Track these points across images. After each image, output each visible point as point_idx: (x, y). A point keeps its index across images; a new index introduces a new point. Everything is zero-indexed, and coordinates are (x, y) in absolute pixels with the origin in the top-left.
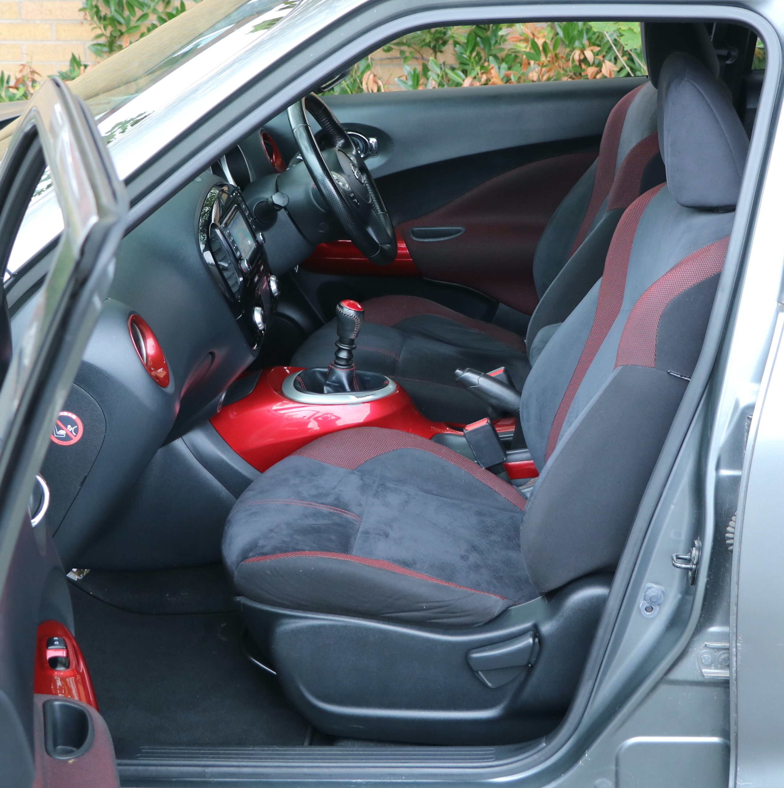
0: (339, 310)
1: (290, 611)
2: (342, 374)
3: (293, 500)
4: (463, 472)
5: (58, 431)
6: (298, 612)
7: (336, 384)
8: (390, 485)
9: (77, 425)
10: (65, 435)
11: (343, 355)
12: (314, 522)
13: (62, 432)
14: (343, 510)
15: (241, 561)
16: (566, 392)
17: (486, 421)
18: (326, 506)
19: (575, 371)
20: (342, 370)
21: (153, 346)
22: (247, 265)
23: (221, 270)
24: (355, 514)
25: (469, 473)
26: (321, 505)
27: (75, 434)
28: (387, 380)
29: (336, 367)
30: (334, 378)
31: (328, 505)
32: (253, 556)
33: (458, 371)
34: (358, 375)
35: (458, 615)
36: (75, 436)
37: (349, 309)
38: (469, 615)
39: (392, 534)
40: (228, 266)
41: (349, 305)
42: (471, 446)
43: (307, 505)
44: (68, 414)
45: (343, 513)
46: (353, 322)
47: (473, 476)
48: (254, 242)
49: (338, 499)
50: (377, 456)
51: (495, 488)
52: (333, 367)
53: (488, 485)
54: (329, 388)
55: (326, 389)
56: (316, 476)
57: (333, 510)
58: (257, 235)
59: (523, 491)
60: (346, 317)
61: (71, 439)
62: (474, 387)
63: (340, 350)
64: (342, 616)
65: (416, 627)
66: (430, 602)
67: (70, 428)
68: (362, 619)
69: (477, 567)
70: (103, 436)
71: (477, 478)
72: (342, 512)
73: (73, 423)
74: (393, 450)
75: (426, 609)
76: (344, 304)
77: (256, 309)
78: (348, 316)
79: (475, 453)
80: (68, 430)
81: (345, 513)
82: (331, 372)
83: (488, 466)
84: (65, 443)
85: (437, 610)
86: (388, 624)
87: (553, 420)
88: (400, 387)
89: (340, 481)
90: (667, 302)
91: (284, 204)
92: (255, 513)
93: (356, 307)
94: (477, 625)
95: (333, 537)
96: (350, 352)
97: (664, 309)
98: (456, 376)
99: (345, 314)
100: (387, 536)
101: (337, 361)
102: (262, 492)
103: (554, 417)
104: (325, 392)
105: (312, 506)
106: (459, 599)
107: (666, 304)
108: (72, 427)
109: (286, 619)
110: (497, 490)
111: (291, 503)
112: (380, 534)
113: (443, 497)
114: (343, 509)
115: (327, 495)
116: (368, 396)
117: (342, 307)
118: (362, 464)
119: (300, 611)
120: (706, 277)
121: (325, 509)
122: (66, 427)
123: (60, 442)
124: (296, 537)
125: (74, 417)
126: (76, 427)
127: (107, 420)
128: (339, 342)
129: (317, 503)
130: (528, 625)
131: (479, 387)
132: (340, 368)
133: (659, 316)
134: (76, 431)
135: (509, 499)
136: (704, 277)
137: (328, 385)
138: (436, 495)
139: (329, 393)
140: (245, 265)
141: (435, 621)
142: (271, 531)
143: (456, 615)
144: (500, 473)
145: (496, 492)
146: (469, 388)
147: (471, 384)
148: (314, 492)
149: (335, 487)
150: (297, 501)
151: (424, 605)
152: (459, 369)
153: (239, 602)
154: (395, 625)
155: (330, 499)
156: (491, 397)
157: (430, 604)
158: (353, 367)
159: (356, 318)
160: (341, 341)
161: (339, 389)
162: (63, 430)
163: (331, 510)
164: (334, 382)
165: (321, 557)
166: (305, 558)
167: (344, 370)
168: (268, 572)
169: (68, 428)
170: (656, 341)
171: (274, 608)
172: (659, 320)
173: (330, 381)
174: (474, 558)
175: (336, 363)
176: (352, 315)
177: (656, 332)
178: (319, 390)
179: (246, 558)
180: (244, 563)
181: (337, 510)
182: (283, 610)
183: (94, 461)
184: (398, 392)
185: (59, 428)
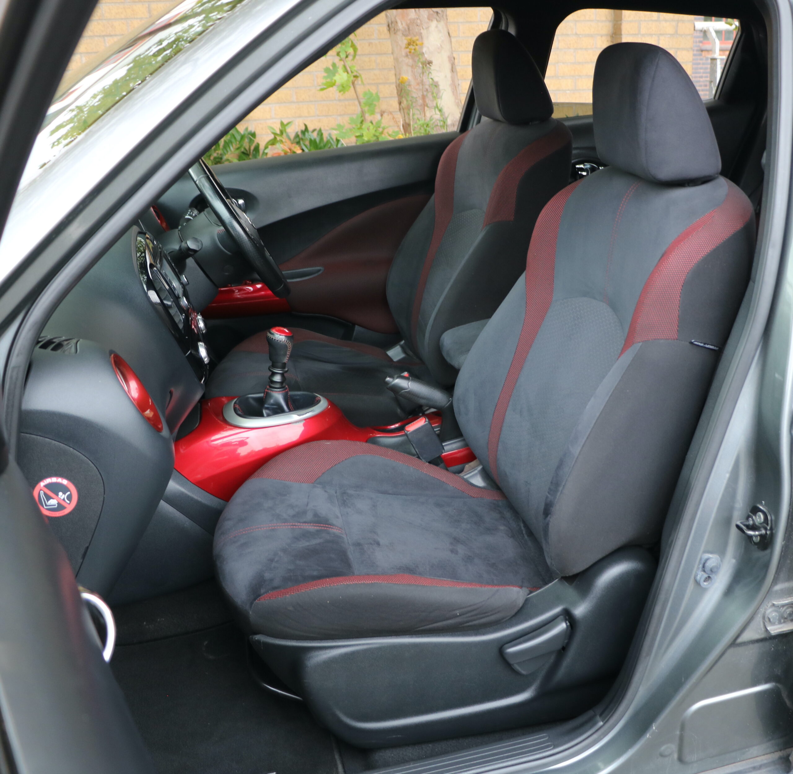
0: (270, 337)
1: (318, 643)
2: (278, 396)
3: (277, 524)
4: (412, 469)
5: (48, 501)
6: (327, 642)
7: (275, 407)
8: (351, 492)
9: (69, 491)
10: (57, 505)
11: (277, 378)
12: (308, 544)
13: (53, 502)
14: (327, 526)
15: (255, 599)
16: (505, 383)
17: (424, 420)
18: (309, 524)
19: (512, 363)
20: (279, 392)
21: (136, 389)
22: (186, 303)
23: (166, 308)
24: (338, 527)
25: (417, 469)
26: (304, 524)
27: (68, 502)
28: (318, 396)
29: (273, 391)
30: (272, 401)
31: (311, 523)
32: (266, 592)
33: (388, 379)
34: (291, 396)
35: (489, 614)
36: (69, 504)
37: (280, 335)
38: (498, 612)
39: (382, 542)
40: (172, 304)
41: (277, 331)
42: (414, 445)
43: (292, 527)
44: (57, 479)
45: (328, 529)
46: (286, 347)
47: (421, 472)
48: (180, 284)
49: (316, 515)
50: (332, 467)
51: (443, 479)
52: (269, 391)
53: (436, 477)
54: (267, 411)
55: (265, 412)
56: (285, 495)
57: (318, 528)
58: (181, 277)
59: (465, 477)
60: (279, 343)
61: (64, 508)
62: (405, 392)
63: (274, 374)
64: (374, 638)
65: (449, 633)
66: (463, 608)
67: (61, 496)
68: (395, 637)
69: (469, 559)
70: (102, 499)
71: (425, 472)
72: (327, 527)
73: (65, 489)
74: (346, 459)
75: (460, 615)
76: (273, 331)
77: (200, 344)
78: (280, 341)
79: (417, 451)
80: (60, 498)
81: (329, 528)
82: (268, 396)
83: (429, 461)
84: (59, 514)
85: (469, 614)
86: (422, 637)
87: (494, 410)
88: (331, 403)
89: (309, 496)
90: (687, 271)
91: (198, 247)
92: (245, 545)
93: (284, 332)
94: (505, 620)
95: (333, 556)
96: (282, 375)
97: (685, 279)
98: (387, 383)
99: (278, 340)
100: (378, 544)
101: (272, 385)
102: (241, 520)
103: (495, 407)
104: (265, 415)
105: (297, 527)
106: (488, 599)
107: (686, 273)
108: (64, 493)
109: (315, 652)
110: (444, 481)
111: (276, 527)
112: (371, 544)
113: (399, 495)
114: (325, 524)
115: (305, 512)
116: (308, 413)
117: (273, 334)
118: (320, 476)
119: (328, 641)
120: (719, 242)
121: (310, 527)
122: (57, 495)
123: (51, 514)
124: (298, 562)
125: (65, 482)
126: (69, 493)
127: (104, 480)
128: (272, 367)
129: (300, 523)
130: (557, 610)
131: (409, 390)
132: (276, 391)
133: (681, 286)
134: (70, 498)
135: (456, 487)
136: (717, 242)
137: (267, 408)
138: (392, 494)
139: (268, 415)
140: (185, 302)
141: (468, 624)
142: (271, 560)
143: (486, 615)
144: (440, 464)
145: (445, 482)
146: (400, 393)
147: (402, 389)
148: (291, 512)
149: (308, 503)
150: (280, 524)
151: (458, 612)
152: (388, 377)
153: (259, 642)
154: (428, 637)
155: (309, 516)
156: (421, 398)
157: (462, 610)
158: (286, 389)
159: (288, 342)
160: (274, 366)
161: (277, 410)
162: (53, 499)
163: (316, 528)
164: (272, 405)
165: (347, 584)
166: (330, 588)
167: (280, 392)
168: (291, 608)
169: (59, 496)
170: (679, 312)
171: (301, 643)
172: (680, 290)
173: (269, 405)
174: (461, 550)
175: (271, 387)
176: (284, 340)
177: (678, 303)
178: (259, 414)
179: (259, 596)
180: (259, 602)
181: (322, 527)
182: (311, 643)
183: (94, 529)
184: (330, 406)
185: (49, 498)
